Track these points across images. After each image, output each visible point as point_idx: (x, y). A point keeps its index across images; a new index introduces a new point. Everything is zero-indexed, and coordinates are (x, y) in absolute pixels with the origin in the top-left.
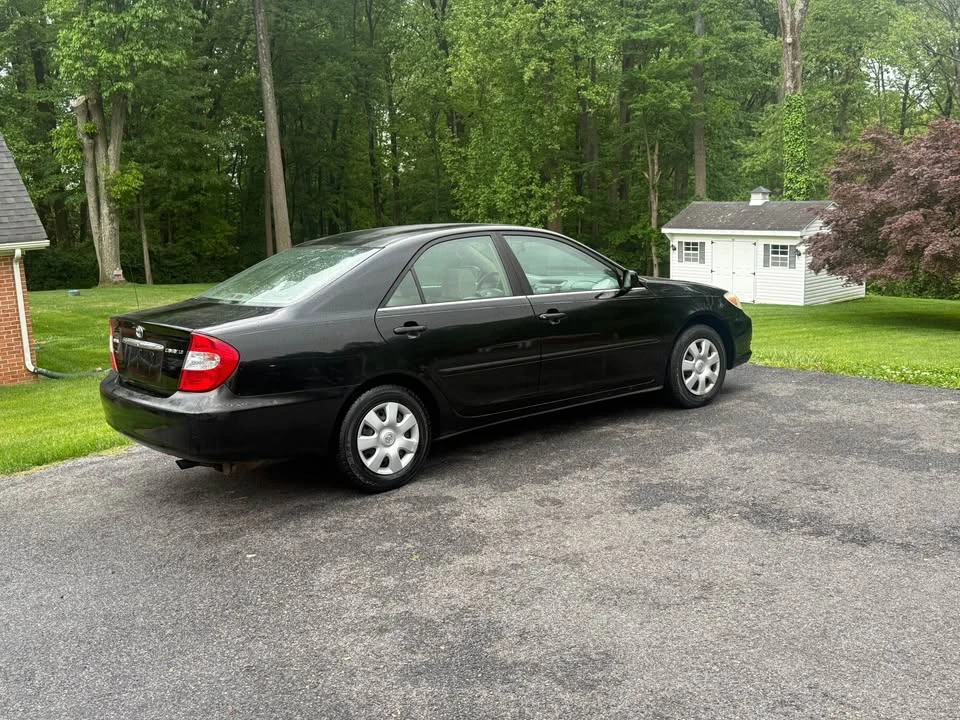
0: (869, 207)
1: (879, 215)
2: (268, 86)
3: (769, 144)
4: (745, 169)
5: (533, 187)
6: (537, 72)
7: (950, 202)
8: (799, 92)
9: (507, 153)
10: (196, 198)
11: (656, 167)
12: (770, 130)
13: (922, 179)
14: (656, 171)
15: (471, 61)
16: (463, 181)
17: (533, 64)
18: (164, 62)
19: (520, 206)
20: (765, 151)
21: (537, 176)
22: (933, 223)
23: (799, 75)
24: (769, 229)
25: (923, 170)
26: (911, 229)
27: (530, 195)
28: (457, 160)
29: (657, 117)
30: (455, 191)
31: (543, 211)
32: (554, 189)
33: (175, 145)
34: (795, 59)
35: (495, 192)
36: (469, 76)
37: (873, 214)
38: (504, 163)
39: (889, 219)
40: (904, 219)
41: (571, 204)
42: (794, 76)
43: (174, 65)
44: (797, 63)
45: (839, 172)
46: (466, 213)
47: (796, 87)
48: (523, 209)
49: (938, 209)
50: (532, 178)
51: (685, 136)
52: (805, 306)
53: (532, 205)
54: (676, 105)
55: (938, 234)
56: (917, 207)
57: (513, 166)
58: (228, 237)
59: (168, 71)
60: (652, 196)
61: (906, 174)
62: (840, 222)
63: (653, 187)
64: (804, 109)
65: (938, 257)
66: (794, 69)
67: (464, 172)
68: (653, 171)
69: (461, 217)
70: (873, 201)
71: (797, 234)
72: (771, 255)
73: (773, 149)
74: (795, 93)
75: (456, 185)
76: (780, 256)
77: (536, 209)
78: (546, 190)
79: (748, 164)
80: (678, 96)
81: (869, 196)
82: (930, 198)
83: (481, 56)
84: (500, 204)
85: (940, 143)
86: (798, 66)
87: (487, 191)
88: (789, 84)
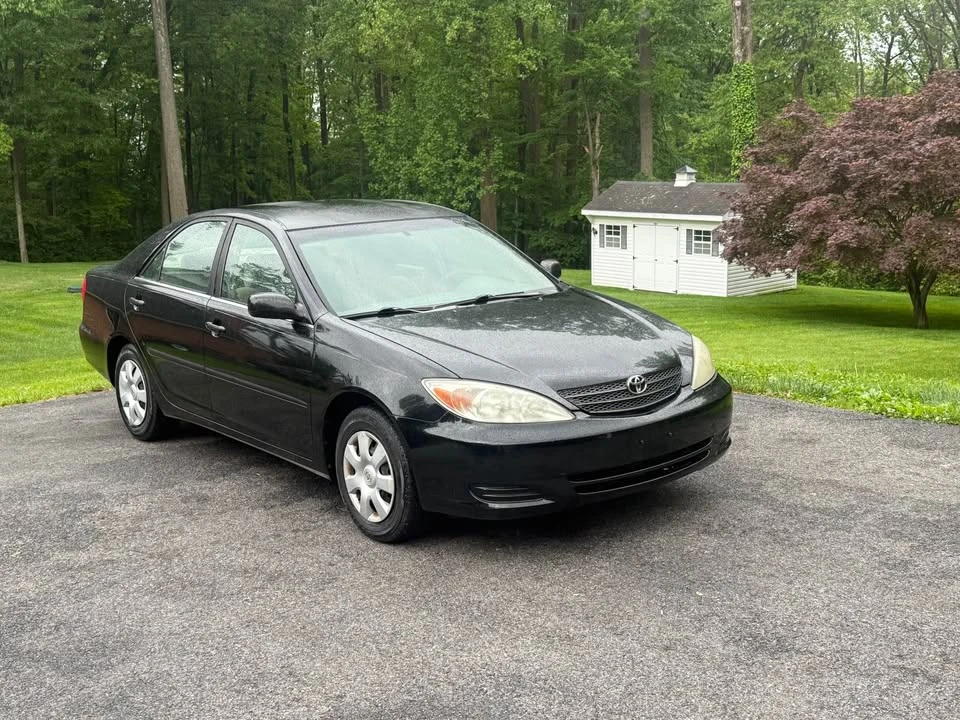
0: (778, 191)
1: (788, 201)
2: (162, 39)
3: (717, 118)
4: (691, 146)
5: (460, 160)
6: (461, 31)
7: (862, 187)
8: (748, 61)
9: (431, 122)
10: (82, 164)
11: (598, 141)
12: (719, 103)
13: (832, 163)
14: (598, 145)
15: (386, 17)
16: (381, 152)
17: (457, 23)
18: (36, 12)
19: (445, 182)
20: (712, 125)
21: (465, 148)
22: (842, 210)
23: (748, 43)
24: (691, 213)
25: (835, 152)
26: (818, 216)
27: (457, 169)
28: (375, 128)
29: (597, 86)
30: (372, 163)
31: (471, 188)
32: (484, 163)
33: (53, 105)
34: (744, 24)
35: (418, 165)
36: (384, 34)
37: (782, 200)
38: (427, 133)
39: (798, 205)
40: (810, 206)
41: (503, 179)
42: (743, 43)
43: (48, 15)
44: (746, 28)
45: (756, 153)
46: (386, 188)
47: (745, 56)
48: (448, 184)
49: (849, 194)
50: (459, 150)
51: (631, 106)
52: (729, 297)
53: (458, 180)
54: (614, 73)
55: (844, 223)
56: (825, 193)
57: (438, 136)
58: (121, 210)
59: (41, 21)
60: (593, 173)
61: (818, 155)
62: (747, 209)
63: (594, 163)
64: (753, 81)
65: (842, 247)
66: (743, 35)
67: (382, 141)
68: (594, 146)
69: (379, 192)
70: (782, 185)
71: (719, 218)
72: (694, 242)
73: (722, 124)
74: (744, 62)
75: (373, 156)
76: (702, 242)
77: (464, 184)
78: (473, 164)
79: (695, 141)
80: (616, 63)
81: (779, 179)
82: (840, 182)
83: (398, 12)
84: (422, 178)
85: (860, 123)
86: (748, 33)
87: (408, 163)
88: (737, 52)
